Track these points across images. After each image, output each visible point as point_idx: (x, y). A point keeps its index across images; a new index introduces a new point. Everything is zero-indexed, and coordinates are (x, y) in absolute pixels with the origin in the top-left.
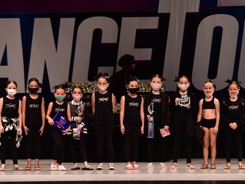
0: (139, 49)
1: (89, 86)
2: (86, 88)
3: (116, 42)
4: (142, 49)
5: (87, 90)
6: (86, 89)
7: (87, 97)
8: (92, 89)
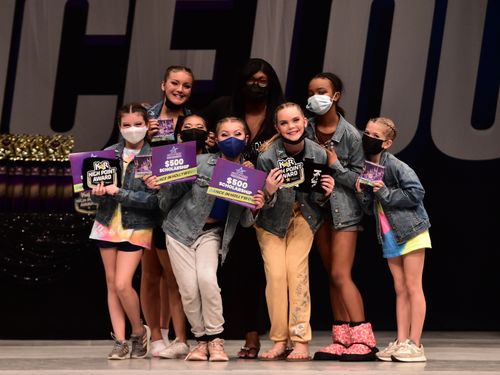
0: (183, 51)
1: (54, 145)
2: (46, 149)
3: (123, 31)
4: (190, 52)
5: (48, 153)
6: (47, 151)
7: (48, 171)
8: (62, 151)
